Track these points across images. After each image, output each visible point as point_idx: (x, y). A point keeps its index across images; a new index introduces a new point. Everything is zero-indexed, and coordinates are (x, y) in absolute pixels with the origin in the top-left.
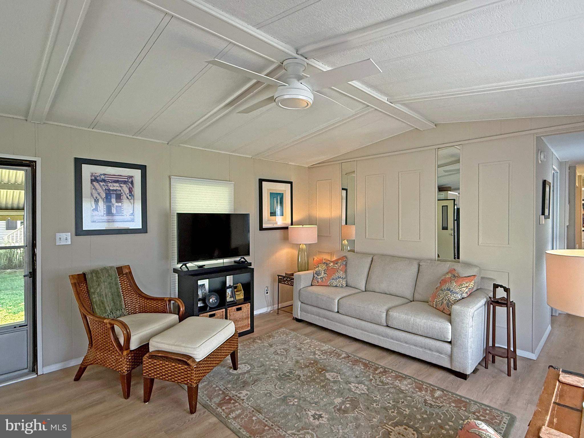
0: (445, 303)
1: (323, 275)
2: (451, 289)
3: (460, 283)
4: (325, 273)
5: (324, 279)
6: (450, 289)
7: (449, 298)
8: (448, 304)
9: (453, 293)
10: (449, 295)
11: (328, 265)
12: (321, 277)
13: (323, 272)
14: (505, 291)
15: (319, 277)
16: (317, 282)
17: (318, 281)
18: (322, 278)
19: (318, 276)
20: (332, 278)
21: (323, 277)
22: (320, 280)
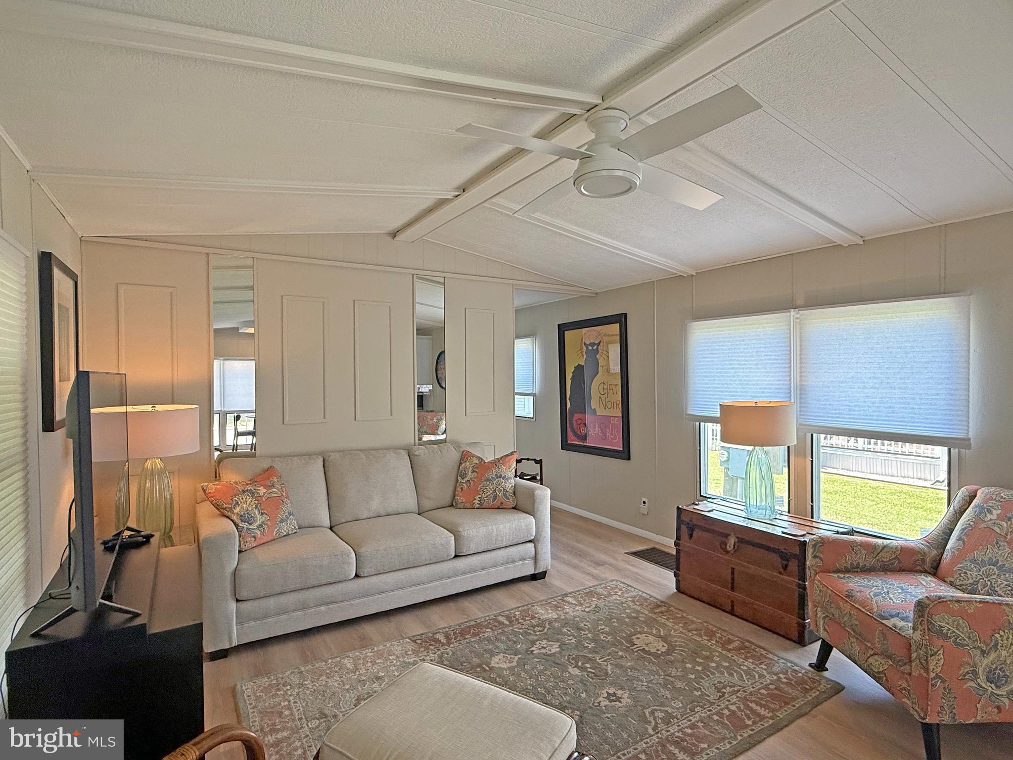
0: (500, 495)
1: (259, 519)
2: (503, 476)
3: (508, 465)
4: (262, 514)
5: (265, 527)
6: (501, 475)
7: (504, 486)
8: (505, 495)
9: (507, 479)
10: (503, 484)
11: (256, 495)
12: (258, 523)
13: (256, 512)
14: (536, 463)
15: (254, 526)
16: (253, 539)
17: (254, 537)
18: (261, 526)
19: (250, 524)
20: (279, 520)
21: (263, 522)
22: (258, 532)
